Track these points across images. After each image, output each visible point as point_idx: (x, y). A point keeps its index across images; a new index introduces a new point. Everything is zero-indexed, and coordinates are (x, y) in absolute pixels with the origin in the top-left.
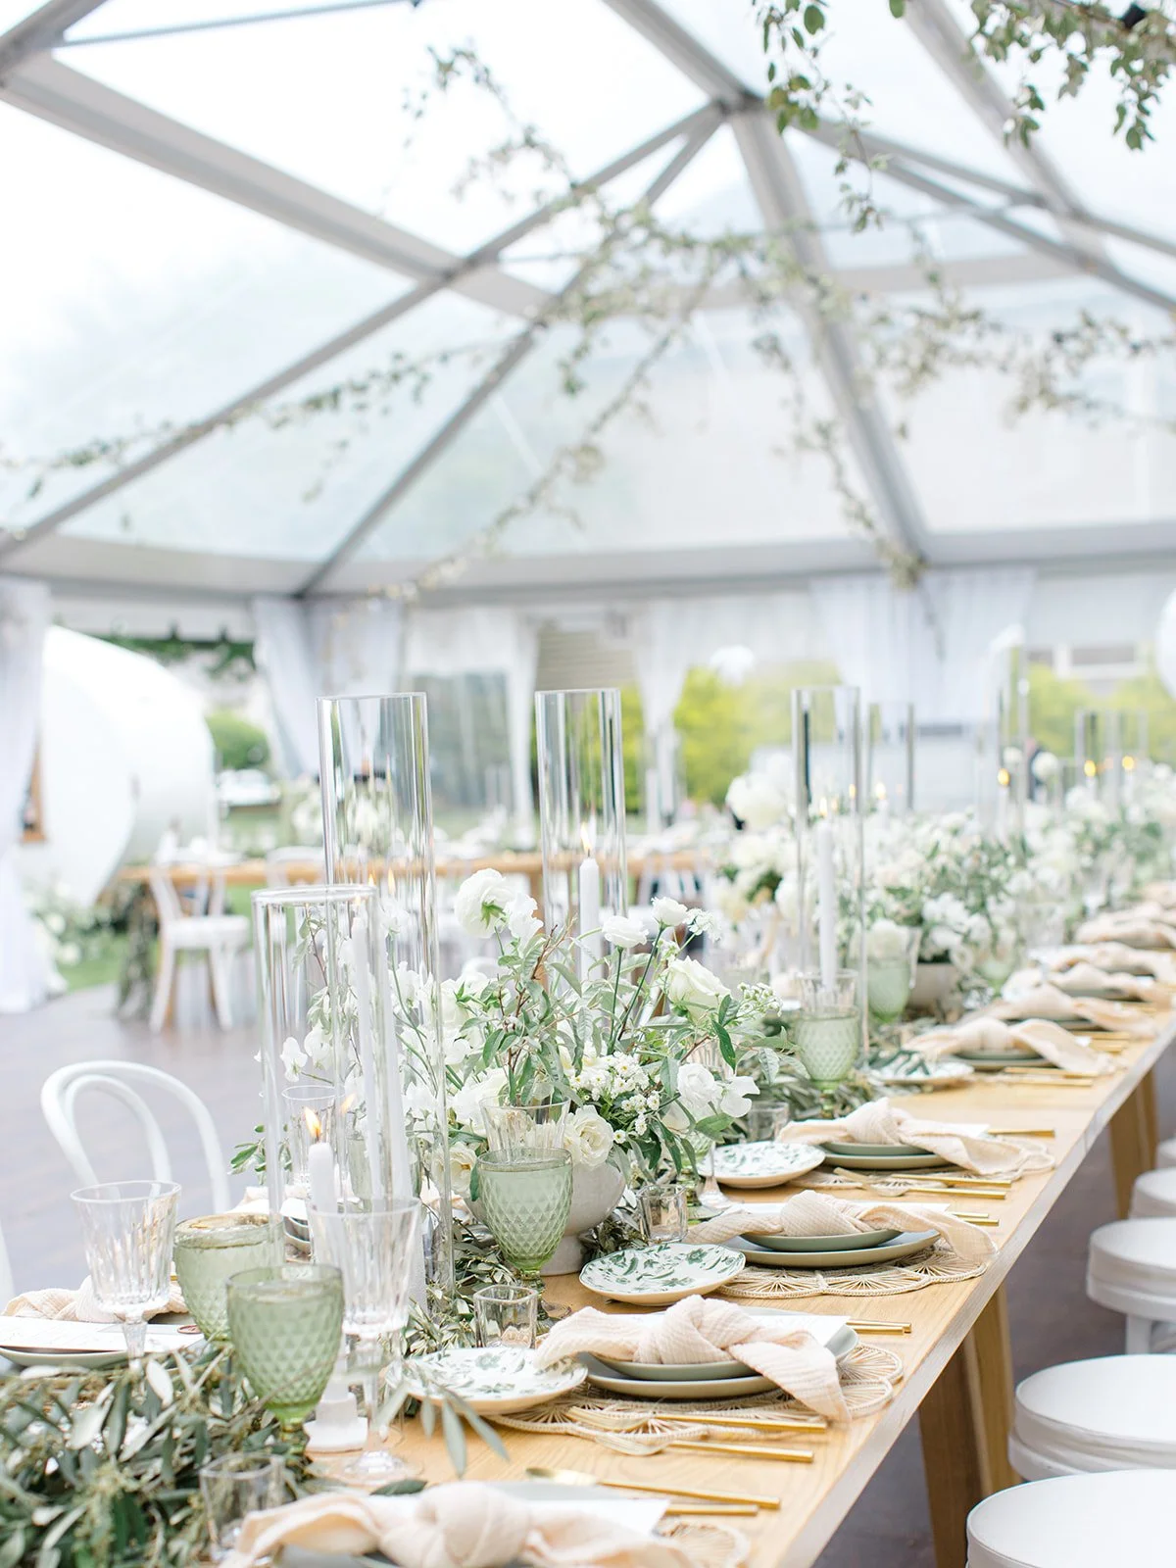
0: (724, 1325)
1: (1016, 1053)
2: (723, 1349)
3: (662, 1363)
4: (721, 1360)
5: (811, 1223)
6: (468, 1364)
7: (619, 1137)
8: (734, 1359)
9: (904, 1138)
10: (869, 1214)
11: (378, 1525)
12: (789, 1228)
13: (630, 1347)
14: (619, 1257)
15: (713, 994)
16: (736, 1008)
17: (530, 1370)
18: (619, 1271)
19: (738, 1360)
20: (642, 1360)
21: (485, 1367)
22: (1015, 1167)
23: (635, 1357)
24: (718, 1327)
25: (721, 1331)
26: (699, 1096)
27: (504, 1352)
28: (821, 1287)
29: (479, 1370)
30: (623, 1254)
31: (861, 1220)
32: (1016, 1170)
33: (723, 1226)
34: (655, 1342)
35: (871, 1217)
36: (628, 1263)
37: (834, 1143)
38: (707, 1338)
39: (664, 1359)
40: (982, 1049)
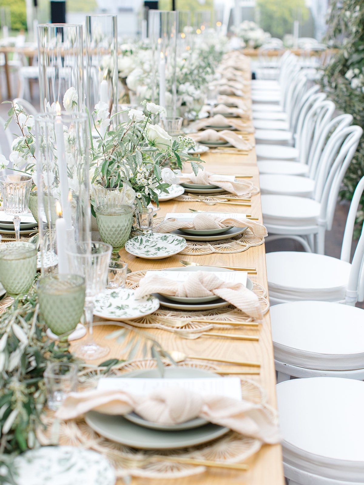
0: (211, 282)
1: (220, 142)
2: (210, 291)
3: (187, 297)
4: (210, 296)
5: (205, 225)
6: (107, 296)
7: (139, 195)
8: (214, 295)
9: (211, 183)
10: (225, 221)
11: (135, 402)
12: (197, 227)
13: (175, 291)
14: (136, 239)
15: (169, 139)
16: (177, 145)
17: (132, 298)
18: (137, 244)
19: (217, 295)
20: (179, 295)
21: (114, 297)
22: (248, 192)
23: (177, 294)
24: (209, 283)
25: (210, 284)
26: (170, 181)
27: (120, 291)
28: (213, 251)
29: (112, 298)
30: (137, 238)
31: (221, 223)
32: (249, 194)
33: (172, 226)
34: (185, 289)
35: (225, 222)
36: (140, 241)
37: (185, 184)
38: (205, 287)
39: (188, 295)
40: (209, 140)
